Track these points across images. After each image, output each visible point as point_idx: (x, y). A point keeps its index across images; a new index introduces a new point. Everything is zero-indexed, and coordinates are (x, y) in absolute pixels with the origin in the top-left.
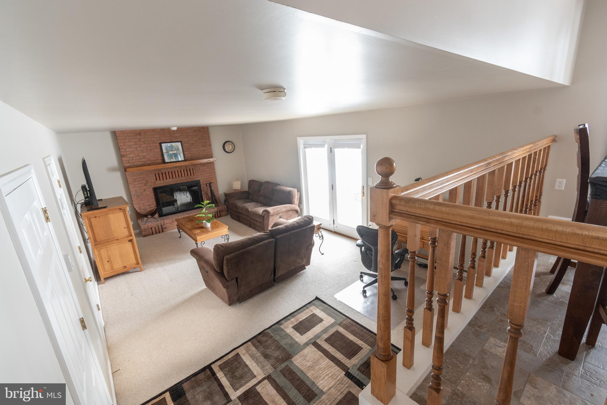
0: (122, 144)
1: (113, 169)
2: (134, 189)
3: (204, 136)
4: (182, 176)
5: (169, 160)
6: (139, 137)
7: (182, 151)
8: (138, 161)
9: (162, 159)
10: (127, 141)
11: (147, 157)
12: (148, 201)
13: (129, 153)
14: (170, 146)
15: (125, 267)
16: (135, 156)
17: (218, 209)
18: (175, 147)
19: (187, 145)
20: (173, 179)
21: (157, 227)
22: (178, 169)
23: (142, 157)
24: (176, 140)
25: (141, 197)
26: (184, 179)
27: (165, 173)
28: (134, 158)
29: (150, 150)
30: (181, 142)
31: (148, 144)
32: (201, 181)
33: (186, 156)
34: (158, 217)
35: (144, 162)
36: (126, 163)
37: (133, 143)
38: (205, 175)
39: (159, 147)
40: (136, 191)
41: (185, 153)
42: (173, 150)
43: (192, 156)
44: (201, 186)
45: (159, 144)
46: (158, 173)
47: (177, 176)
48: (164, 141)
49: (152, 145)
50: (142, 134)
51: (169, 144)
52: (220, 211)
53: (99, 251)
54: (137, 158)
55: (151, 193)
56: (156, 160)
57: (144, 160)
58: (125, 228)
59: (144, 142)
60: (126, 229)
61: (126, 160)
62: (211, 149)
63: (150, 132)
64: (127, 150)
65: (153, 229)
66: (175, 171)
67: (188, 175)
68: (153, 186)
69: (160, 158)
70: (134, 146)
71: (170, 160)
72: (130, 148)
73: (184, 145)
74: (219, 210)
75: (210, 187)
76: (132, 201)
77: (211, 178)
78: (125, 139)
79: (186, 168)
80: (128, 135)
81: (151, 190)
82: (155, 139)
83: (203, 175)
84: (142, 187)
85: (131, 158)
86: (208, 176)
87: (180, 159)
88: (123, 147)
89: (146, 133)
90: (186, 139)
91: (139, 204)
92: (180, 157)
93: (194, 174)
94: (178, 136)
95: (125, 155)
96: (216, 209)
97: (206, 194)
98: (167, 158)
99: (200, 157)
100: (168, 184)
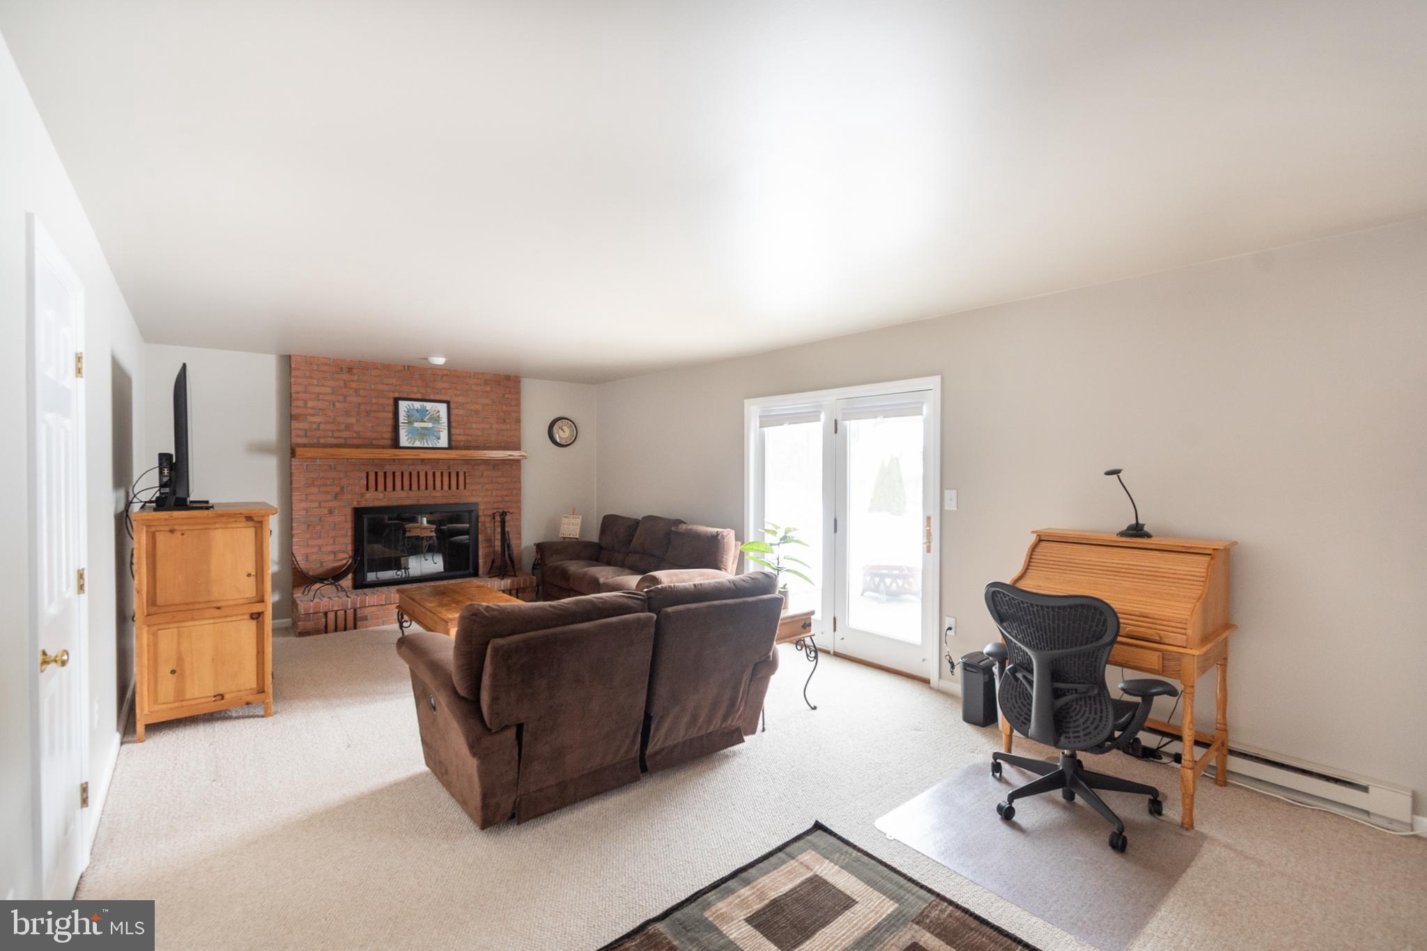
0: (300, 388)
1: (260, 449)
2: (304, 505)
3: (507, 396)
4: (435, 488)
5: (410, 443)
6: (346, 376)
7: (446, 424)
8: (330, 434)
9: (392, 438)
10: (315, 382)
11: (357, 428)
12: (334, 542)
13: (311, 411)
14: (419, 408)
15: (219, 697)
16: (326, 423)
17: (512, 583)
18: (432, 413)
19: (461, 412)
20: (411, 493)
21: (341, 613)
22: (427, 468)
23: (343, 427)
24: (438, 397)
25: (318, 528)
26: (438, 494)
27: (394, 473)
28: (322, 427)
29: (367, 412)
30: (448, 403)
31: (366, 396)
32: (481, 507)
33: (454, 438)
34: (350, 589)
35: (345, 438)
36: (299, 436)
37: (328, 390)
38: (494, 492)
39: (391, 408)
40: (307, 512)
41: (453, 431)
42: (425, 420)
43: (468, 441)
44: (479, 520)
45: (391, 402)
46: (376, 473)
47: (423, 487)
48: (405, 396)
49: (374, 401)
50: (355, 371)
51: (417, 405)
52: (517, 589)
53: (155, 635)
54: (330, 427)
55: (346, 521)
56: (375, 439)
57: (346, 434)
58: (249, 575)
59: (356, 391)
60: (252, 579)
61: (301, 429)
62: (518, 430)
63: (377, 368)
64: (310, 404)
65: (331, 616)
66: (418, 473)
67: (450, 488)
68: (355, 505)
69: (388, 435)
71: (413, 444)
72: (319, 400)
73: (453, 411)
74: (516, 587)
75: (503, 523)
76: (292, 536)
77: (507, 502)
78: (311, 377)
79: (449, 467)
80: (320, 369)
81: (348, 512)
82: (386, 388)
83: (489, 493)
84: (327, 501)
85: (315, 426)
86: (501, 496)
87: (438, 442)
88: (302, 396)
89: (367, 369)
90: (460, 399)
91: (308, 546)
92: (439, 439)
93: (467, 486)
94: (444, 388)
95: (303, 415)
96: (509, 581)
97: (489, 541)
98: (406, 436)
99: (490, 445)
100: (395, 504)
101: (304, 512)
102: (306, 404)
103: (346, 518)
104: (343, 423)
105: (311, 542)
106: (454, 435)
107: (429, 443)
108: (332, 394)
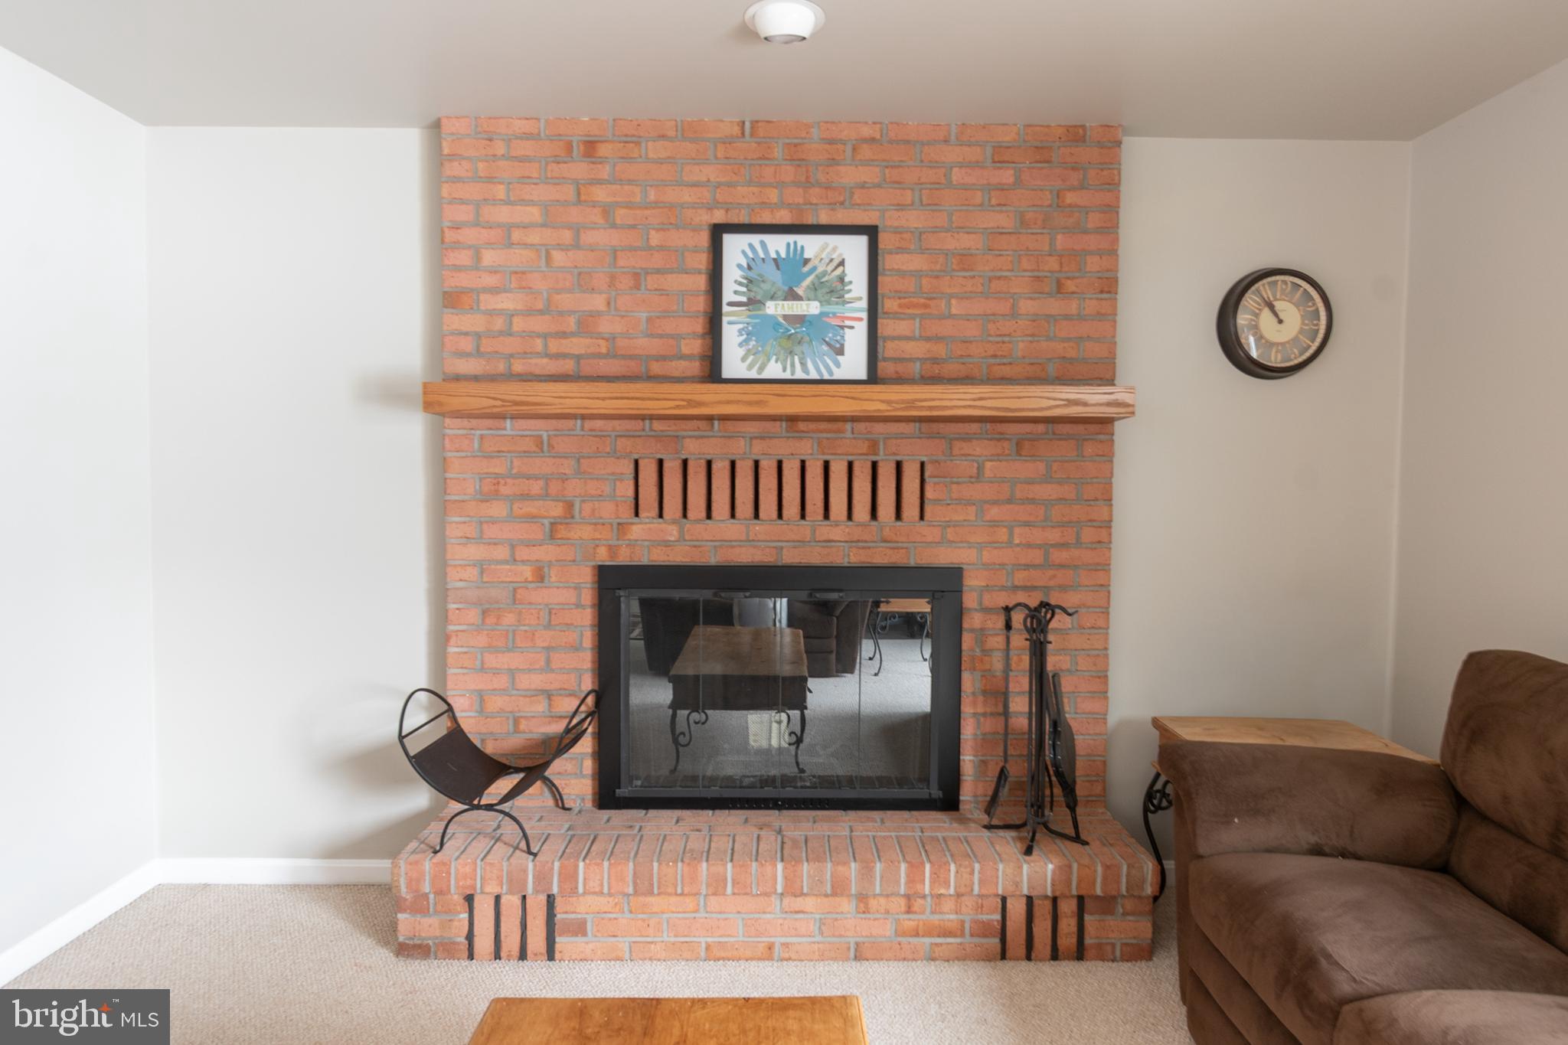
0: (463, 214)
2: (475, 552)
3: (1070, 198)
4: (826, 516)
5: (750, 368)
6: (579, 169)
7: (864, 304)
8: (539, 344)
9: (703, 357)
10: (500, 191)
11: (606, 327)
12: (548, 661)
13: (490, 280)
14: (783, 255)
16: (529, 312)
17: (1065, 870)
18: (820, 269)
19: (915, 262)
20: (757, 527)
21: (511, 903)
22: (807, 448)
23: (571, 323)
24: (841, 218)
25: (509, 619)
26: (837, 533)
27: (709, 463)
28: (518, 324)
29: (636, 276)
30: (872, 232)
31: (633, 227)
32: (972, 582)
33: (887, 349)
34: (589, 805)
35: (578, 358)
36: (462, 354)
37: (534, 214)
38: (1017, 530)
39: (702, 261)
40: (482, 573)
41: (886, 327)
42: (800, 291)
43: (935, 361)
44: (965, 625)
45: (704, 239)
46: (661, 462)
47: (791, 508)
48: (744, 218)
49: (655, 239)
50: (603, 150)
51: (777, 244)
52: (1081, 899)
54: (539, 324)
55: (578, 605)
56: (663, 358)
57: (578, 345)
59: (607, 211)
61: (466, 334)
62: (1108, 317)
63: (663, 137)
64: (489, 258)
65: (484, 909)
66: (780, 464)
67: (874, 513)
68: (603, 557)
69: (695, 346)
70: (534, 237)
71: (761, 369)
72: (511, 245)
73: (887, 262)
74: (1074, 892)
75: (1039, 651)
76: (447, 638)
77: (1062, 566)
78: (490, 180)
79: (874, 446)
80: (514, 153)
81: (585, 577)
82: (687, 196)
83: (1002, 534)
84: (530, 544)
85: (499, 324)
86: (1039, 547)
87: (838, 365)
88: (469, 235)
89: (638, 144)
90: (914, 220)
91: (483, 669)
92: (840, 351)
93: (928, 508)
94: (863, 186)
95: (472, 290)
96: (1050, 866)
97: (999, 695)
98: (741, 345)
99: (1006, 371)
100: (713, 559)
101: (472, 573)
102: (478, 258)
103: (579, 596)
104: (572, 312)
105: (492, 661)
106: (885, 339)
107: (810, 365)
108: (543, 225)
